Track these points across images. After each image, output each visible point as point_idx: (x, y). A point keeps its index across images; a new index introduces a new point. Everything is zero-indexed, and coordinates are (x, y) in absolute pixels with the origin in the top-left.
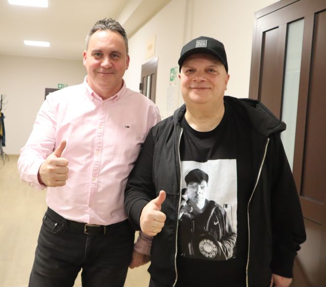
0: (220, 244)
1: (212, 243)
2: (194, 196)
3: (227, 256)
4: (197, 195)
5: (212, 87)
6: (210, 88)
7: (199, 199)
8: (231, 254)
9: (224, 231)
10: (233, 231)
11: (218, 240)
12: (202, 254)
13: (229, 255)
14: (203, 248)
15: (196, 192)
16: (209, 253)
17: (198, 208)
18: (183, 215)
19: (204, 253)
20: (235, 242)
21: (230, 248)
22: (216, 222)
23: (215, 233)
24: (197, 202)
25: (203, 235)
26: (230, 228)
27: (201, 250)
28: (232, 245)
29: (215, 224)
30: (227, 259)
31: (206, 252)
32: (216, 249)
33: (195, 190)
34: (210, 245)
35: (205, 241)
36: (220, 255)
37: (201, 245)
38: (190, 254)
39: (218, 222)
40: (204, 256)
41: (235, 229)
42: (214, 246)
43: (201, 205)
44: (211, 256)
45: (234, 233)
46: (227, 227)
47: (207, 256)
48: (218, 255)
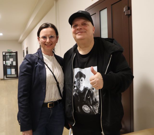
0: (91, 107)
1: (87, 106)
2: (78, 85)
3: (95, 113)
4: (80, 84)
5: (86, 31)
6: (85, 32)
7: (81, 86)
8: (97, 112)
9: (93, 101)
10: (97, 100)
11: (90, 105)
12: (84, 112)
13: (96, 112)
14: (84, 109)
15: (79, 83)
16: (87, 111)
17: (80, 90)
18: (75, 94)
19: (85, 111)
20: (98, 106)
21: (96, 109)
22: (89, 97)
23: (89, 102)
24: (80, 88)
25: (83, 103)
26: (95, 99)
27: (83, 109)
28: (97, 107)
29: (88, 98)
30: (95, 114)
31: (86, 111)
32: (90, 109)
33: (78, 82)
34: (87, 107)
35: (85, 105)
36: (92, 112)
37: (83, 107)
38: (79, 111)
39: (90, 97)
40: (85, 112)
41: (98, 100)
42: (89, 108)
43: (82, 89)
44: (88, 112)
45: (98, 102)
46: (94, 99)
47: (86, 112)
48: (91, 112)
